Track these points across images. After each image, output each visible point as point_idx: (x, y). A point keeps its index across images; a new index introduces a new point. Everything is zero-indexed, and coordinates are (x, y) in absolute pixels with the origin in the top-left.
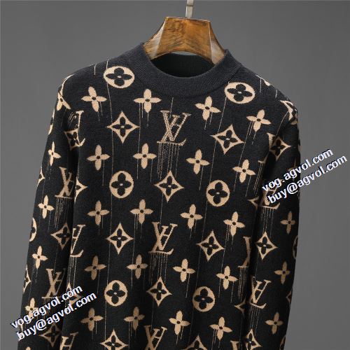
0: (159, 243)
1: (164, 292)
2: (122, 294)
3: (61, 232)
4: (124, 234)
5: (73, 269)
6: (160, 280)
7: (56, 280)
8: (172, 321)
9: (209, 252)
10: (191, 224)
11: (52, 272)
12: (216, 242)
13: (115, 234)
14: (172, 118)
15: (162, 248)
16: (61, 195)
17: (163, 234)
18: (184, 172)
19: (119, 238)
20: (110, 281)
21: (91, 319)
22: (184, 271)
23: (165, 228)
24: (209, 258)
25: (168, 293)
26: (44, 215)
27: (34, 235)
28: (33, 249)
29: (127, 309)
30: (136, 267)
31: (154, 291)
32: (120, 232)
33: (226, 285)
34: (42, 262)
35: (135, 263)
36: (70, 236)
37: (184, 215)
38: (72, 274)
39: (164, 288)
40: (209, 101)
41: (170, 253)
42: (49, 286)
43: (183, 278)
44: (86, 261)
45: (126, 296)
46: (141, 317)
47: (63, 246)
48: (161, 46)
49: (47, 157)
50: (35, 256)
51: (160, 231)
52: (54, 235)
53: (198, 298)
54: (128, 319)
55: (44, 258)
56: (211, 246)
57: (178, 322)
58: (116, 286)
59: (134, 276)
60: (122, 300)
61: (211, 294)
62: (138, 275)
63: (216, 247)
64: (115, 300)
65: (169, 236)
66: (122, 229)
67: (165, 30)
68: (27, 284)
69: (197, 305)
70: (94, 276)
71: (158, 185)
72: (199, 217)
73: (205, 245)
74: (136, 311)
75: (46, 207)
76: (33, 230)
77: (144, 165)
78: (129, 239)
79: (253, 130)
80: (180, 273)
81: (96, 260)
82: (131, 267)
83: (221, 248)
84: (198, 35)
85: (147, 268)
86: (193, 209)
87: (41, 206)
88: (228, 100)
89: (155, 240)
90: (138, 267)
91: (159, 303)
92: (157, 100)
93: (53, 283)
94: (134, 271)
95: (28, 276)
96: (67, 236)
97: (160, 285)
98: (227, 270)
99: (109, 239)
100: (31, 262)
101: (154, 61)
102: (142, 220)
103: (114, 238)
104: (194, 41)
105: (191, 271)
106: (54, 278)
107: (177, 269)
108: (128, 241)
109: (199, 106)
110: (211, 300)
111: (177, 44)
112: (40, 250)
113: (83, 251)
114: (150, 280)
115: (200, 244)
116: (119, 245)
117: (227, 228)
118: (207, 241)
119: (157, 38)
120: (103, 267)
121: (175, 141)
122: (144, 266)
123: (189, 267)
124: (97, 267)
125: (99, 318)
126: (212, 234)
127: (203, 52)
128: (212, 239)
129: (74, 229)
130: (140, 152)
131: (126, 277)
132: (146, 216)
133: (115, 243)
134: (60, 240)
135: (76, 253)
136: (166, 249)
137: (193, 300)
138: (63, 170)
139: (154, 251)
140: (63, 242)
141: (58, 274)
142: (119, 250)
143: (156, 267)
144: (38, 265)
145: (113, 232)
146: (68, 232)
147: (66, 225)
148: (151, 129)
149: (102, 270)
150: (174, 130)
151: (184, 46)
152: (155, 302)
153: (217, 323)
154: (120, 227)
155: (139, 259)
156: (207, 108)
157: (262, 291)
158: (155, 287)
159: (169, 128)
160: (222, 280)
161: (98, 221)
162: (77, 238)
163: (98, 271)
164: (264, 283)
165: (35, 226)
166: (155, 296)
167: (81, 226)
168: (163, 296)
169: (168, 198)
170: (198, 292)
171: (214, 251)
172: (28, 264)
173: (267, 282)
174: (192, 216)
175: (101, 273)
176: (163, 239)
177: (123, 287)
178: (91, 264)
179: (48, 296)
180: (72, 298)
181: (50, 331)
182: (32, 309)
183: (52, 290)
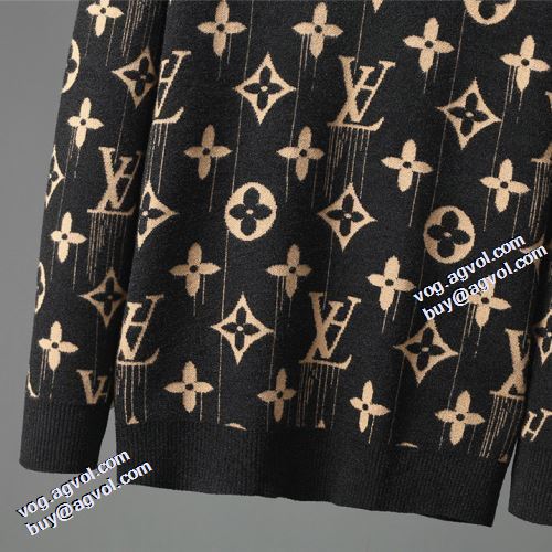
0: (351, 106)
1: (358, 217)
2: (263, 212)
3: (135, 66)
4: (275, 78)
5: (158, 150)
6: (350, 190)
7: (120, 174)
8: (375, 279)
9: (466, 129)
10: (426, 62)
11: (113, 155)
12: (482, 107)
13: (255, 79)
15: (357, 117)
17: (361, 85)
19: (264, 89)
20: (238, 186)
21: (194, 269)
22: (407, 165)
23: (367, 71)
24: (464, 141)
25: (368, 219)
26: (100, 29)
27: (72, 77)
28: (70, 105)
29: (273, 247)
30: (299, 153)
31: (336, 215)
32: (266, 74)
33: (502, 203)
34: (90, 132)
35: (295, 144)
36: (153, 78)
37: (412, 42)
38: (157, 159)
39: (358, 207)
41: (375, 127)
42: (103, 186)
43: (405, 183)
44: (188, 134)
45: (273, 217)
46: (304, 271)
47: (137, 101)
50: (73, 121)
51: (356, 80)
52: (119, 73)
53: (435, 232)
54: (275, 271)
55: (96, 124)
56: (470, 115)
57: (389, 283)
58: (252, 196)
59: (293, 174)
60: (263, 227)
61: (465, 224)
62: (302, 172)
63: (481, 117)
64: (248, 227)
65: (374, 89)
66: (271, 67)
68: (54, 185)
69: (432, 246)
70: (204, 170)
72: (445, 47)
73: (457, 112)
74: (294, 254)
76: (71, 66)
78: (287, 89)
80: (396, 172)
81: (210, 134)
82: (287, 153)
83: (493, 119)
85: (323, 161)
86: (431, 27)
89: (344, 98)
90: (303, 153)
91: (344, 241)
93: (112, 180)
94: (293, 162)
95: (56, 168)
96: (147, 77)
97: (349, 202)
98: (507, 168)
99: (240, 89)
100: (64, 134)
102: (317, 48)
103: (251, 89)
105: (422, 168)
106: (116, 168)
107: (390, 162)
108: (283, 93)
110: (464, 238)
112: (86, 106)
113: (182, 110)
114: (328, 188)
115: (445, 109)
116: (262, 103)
117: (507, 73)
118: (461, 103)
120: (223, 152)
122: (316, 154)
123: (418, 158)
124: (210, 152)
125: (212, 269)
126: (474, 88)
128: (472, 100)
129: (164, 62)
131: (276, 174)
132: (328, 41)
133: (253, 99)
134: (131, 85)
135: (166, 113)
136: (367, 120)
137: (425, 235)
139: (339, 123)
140: (139, 90)
141: (126, 161)
142: (261, 115)
143: (343, 160)
144: (80, 139)
145: (250, 74)
146: (151, 69)
147: (146, 54)
149: (222, 160)
152: (336, 240)
154: (268, 62)
155: (306, 136)
158: (338, 205)
160: (494, 192)
161: (220, 46)
162: (169, 81)
163: (213, 160)
165: (76, 56)
166: (336, 225)
167: (181, 54)
168: (355, 227)
169: (377, 3)
170: (436, 218)
171: (477, 127)
172: (57, 142)
174: (429, 45)
176: (362, 96)
177: (267, 198)
178: (198, 143)
179: (101, 208)
180: (155, 214)
181: (101, 289)
182: (66, 238)
183: (111, 194)
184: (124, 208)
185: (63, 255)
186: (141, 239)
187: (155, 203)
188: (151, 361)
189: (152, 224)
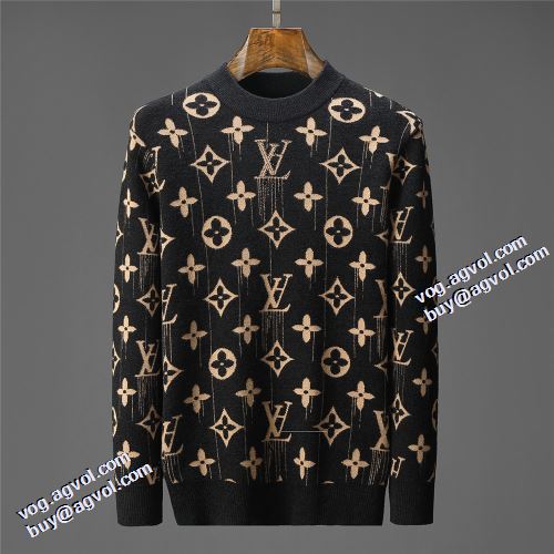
0: (271, 300)
1: (284, 359)
2: (230, 363)
3: (148, 296)
4: (226, 291)
5: (167, 338)
6: (277, 344)
7: (150, 354)
8: (298, 391)
9: (337, 304)
10: (309, 272)
11: (144, 344)
12: (343, 291)
13: (215, 293)
14: (270, 148)
15: (276, 305)
16: (144, 252)
17: (275, 288)
18: (293, 211)
19: (221, 297)
20: (214, 351)
21: (196, 398)
22: (307, 329)
23: (278, 280)
24: (336, 311)
25: (289, 359)
26: (127, 278)
27: (117, 305)
28: (118, 321)
29: (238, 381)
30: (245, 329)
31: (271, 359)
32: (220, 289)
33: (362, 342)
34: (130, 334)
35: (242, 325)
36: (159, 300)
37: (300, 262)
38: (167, 344)
39: (283, 353)
40: (311, 123)
41: (286, 310)
42: (142, 362)
43: (307, 337)
44: (182, 328)
45: (235, 365)
46: (257, 391)
47: (152, 313)
48: (247, 63)
49: (122, 208)
50: (121, 329)
51: (272, 285)
52: (140, 300)
53: (328, 362)
54: (240, 394)
55: (132, 329)
56: (337, 296)
57: (306, 392)
58: (222, 356)
59: (243, 341)
60: (230, 371)
61: (344, 355)
62: (248, 339)
63: (344, 297)
64: (222, 373)
65: (283, 290)
66: (222, 285)
67: (250, 45)
68: (116, 363)
69: (327, 370)
70: (194, 345)
71: (262, 229)
72: (318, 263)
73: (330, 296)
74: (250, 383)
75: (128, 269)
76: (116, 299)
77: (242, 206)
78: (233, 296)
79: (369, 153)
80: (301, 333)
81: (194, 326)
82: (238, 330)
83: (350, 297)
84: (291, 46)
85: (259, 331)
86: (310, 253)
87: (122, 268)
88: (334, 120)
89: (266, 296)
90: (247, 329)
91: (278, 372)
92: (249, 128)
93: (146, 358)
94: (242, 334)
95: (116, 354)
96: (155, 300)
97: (277, 350)
98: (361, 322)
99: (207, 299)
100: (117, 336)
101: (242, 83)
102: (247, 272)
103: (214, 298)
104: (285, 54)
105: (315, 329)
106: (147, 351)
107: (297, 328)
108: (231, 299)
109: (300, 130)
110: (345, 363)
111: (266, 59)
112: (126, 320)
113: (176, 316)
114: (264, 345)
115: (323, 296)
116: (221, 305)
117: (353, 272)
118: (332, 291)
119: (243, 54)
120: (203, 333)
121: (278, 175)
122: (255, 328)
123: (312, 324)
124: (196, 335)
125: (206, 397)
126: (338, 282)
127: (298, 66)
128: (337, 288)
129: (163, 291)
130: (235, 191)
131: (233, 342)
132: (252, 267)
133: (215, 303)
134: (147, 305)
135: (168, 319)
136: (281, 306)
137: (323, 365)
138: (143, 221)
139: (266, 309)
140: (152, 308)
141: (151, 346)
142: (221, 312)
143: (271, 329)
144: (126, 338)
145: (212, 290)
146: (156, 295)
147: (153, 288)
148: (245, 163)
149: (203, 338)
150: (274, 161)
151: (274, 61)
152: (274, 372)
153: (355, 389)
154: (220, 283)
155: (248, 320)
156: (311, 131)
157: (405, 344)
158: (272, 353)
159: (267, 160)
160: (357, 336)
161: (192, 278)
162: (167, 301)
163: (198, 339)
164: (406, 334)
165: (117, 293)
166: (272, 364)
167: (171, 286)
168: (283, 364)
169: (277, 244)
170: (328, 354)
171: (343, 302)
172: (114, 339)
173: (410, 332)
174: (309, 262)
175: (202, 341)
176: (277, 295)
177: (230, 356)
178: (188, 331)
179: (142, 373)
180: (171, 373)
181: (148, 418)
182: (126, 392)
183: (146, 365)
184: (154, 371)
185: (125, 402)
186: (166, 387)
187: (170, 367)
188: (179, 452)
189: (170, 378)
